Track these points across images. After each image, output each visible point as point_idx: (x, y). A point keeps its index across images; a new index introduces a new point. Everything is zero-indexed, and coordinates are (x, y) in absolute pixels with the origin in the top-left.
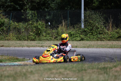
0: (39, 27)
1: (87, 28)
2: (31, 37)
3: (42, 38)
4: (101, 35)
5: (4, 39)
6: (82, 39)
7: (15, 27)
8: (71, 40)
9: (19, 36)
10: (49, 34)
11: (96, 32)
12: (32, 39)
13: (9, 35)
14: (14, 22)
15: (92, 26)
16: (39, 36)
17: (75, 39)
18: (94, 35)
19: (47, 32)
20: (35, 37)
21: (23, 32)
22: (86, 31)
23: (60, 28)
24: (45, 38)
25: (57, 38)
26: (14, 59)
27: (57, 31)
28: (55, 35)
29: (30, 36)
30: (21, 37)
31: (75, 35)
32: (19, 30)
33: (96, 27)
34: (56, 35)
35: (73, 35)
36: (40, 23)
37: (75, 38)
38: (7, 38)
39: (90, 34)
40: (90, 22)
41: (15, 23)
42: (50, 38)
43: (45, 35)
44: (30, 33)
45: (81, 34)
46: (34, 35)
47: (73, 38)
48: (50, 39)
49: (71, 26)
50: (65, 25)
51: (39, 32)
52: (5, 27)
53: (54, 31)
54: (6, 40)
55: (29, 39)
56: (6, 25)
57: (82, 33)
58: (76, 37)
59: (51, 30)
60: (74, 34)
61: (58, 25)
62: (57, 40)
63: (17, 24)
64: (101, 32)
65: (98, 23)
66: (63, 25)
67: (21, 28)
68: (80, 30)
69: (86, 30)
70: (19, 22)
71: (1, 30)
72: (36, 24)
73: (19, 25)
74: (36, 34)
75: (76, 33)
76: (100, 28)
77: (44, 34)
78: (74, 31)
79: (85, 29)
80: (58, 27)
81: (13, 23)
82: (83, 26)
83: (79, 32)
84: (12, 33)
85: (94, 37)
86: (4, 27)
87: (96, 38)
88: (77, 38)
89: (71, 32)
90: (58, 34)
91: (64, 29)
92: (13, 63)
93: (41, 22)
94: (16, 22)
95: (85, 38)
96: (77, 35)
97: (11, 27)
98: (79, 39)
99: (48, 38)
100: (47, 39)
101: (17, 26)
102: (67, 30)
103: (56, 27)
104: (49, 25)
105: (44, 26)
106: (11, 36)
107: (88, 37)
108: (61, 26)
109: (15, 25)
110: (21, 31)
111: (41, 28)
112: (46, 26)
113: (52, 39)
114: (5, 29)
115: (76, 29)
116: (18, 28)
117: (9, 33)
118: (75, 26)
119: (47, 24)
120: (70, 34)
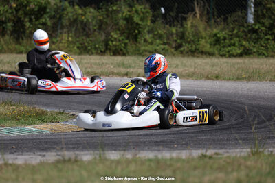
0: (136, 19)
1: (259, 23)
2: (115, 46)
3: (143, 48)
6: (246, 53)
7: (75, 17)
8: (216, 52)
9: (85, 41)
10: (160, 37)
12: (116, 50)
13: (58, 39)
14: (73, 6)
15: (273, 17)
16: (136, 41)
17: (229, 52)
19: (156, 33)
20: (126, 44)
21: (95, 30)
22: (257, 30)
23: (189, 24)
24: (150, 48)
25: (182, 49)
26: (30, 116)
27: (182, 30)
28: (176, 41)
29: (112, 41)
30: (89, 44)
31: (227, 41)
32: (85, 25)
34: (179, 41)
35: (222, 42)
36: (139, 10)
37: (229, 48)
38: (54, 46)
39: (268, 39)
40: (270, 8)
41: (77, 7)
42: (162, 46)
43: (150, 41)
44: (112, 34)
45: (245, 40)
46: (123, 40)
47: (222, 49)
48: (163, 49)
49: (218, 17)
50: (201, 15)
51: (137, 31)
52: (51, 18)
53: (174, 30)
55: (108, 49)
56: (53, 13)
57: (247, 36)
58: (230, 46)
59: (168, 26)
60: (225, 39)
61: (185, 16)
62: (182, 52)
63: (80, 11)
66: (198, 15)
67: (90, 20)
68: (242, 29)
69: (257, 27)
70: (85, 7)
71: (40, 26)
72: (129, 11)
73: (85, 13)
74: (128, 38)
75: (231, 35)
77: (149, 37)
78: (227, 31)
79: (255, 25)
80: (185, 19)
81: (70, 9)
82: (251, 19)
83: (239, 33)
84: (66, 35)
86: (48, 19)
88: (232, 47)
89: (218, 33)
90: (182, 36)
91: (201, 26)
92: (23, 127)
93: (140, 7)
94: (78, 5)
95: (255, 50)
96: (233, 42)
97: (65, 22)
98: (239, 52)
99: (158, 48)
100: (155, 50)
101: (80, 16)
102: (208, 29)
103: (180, 19)
104: (163, 14)
105: (150, 15)
106: (63, 41)
107: (262, 46)
108: (193, 17)
109: (74, 13)
110: (89, 29)
111: (140, 23)
112: (153, 16)
113: (167, 50)
114: (49, 23)
115: (232, 26)
116: (83, 21)
117: (61, 33)
118: (229, 18)
119: (155, 13)
120: (215, 38)
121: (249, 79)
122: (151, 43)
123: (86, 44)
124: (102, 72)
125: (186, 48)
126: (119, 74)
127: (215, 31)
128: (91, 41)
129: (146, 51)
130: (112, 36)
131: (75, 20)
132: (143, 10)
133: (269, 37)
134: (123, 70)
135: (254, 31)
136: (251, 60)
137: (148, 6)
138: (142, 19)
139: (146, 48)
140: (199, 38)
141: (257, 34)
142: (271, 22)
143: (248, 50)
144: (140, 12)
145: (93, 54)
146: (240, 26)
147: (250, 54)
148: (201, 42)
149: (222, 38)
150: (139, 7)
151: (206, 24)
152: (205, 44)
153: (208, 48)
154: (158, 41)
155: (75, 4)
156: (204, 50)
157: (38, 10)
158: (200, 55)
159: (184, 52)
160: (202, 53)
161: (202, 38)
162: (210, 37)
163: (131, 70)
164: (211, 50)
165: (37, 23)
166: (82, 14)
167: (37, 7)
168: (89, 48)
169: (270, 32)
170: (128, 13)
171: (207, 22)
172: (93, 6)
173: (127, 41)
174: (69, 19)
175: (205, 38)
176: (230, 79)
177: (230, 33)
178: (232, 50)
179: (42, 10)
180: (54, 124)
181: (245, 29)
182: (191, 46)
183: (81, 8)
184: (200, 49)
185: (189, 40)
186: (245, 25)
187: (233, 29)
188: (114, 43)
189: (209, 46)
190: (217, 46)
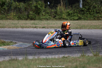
0: (39, 6)
1: (84, 7)
3: (41, 17)
4: (98, 14)
5: (6, 18)
6: (80, 19)
7: (16, 6)
8: (69, 19)
9: (20, 15)
10: (48, 13)
11: (93, 11)
12: (32, 18)
13: (10, 14)
14: (15, 2)
15: (89, 5)
16: (39, 15)
17: (73, 18)
18: (92, 14)
19: (46, 12)
20: (35, 16)
22: (84, 10)
23: (58, 8)
24: (44, 17)
25: (56, 18)
27: (56, 10)
28: (54, 15)
29: (30, 15)
30: (21, 16)
31: (73, 14)
32: (20, 9)
33: (93, 6)
34: (55, 15)
35: (71, 15)
37: (73, 17)
38: (8, 17)
39: (87, 14)
40: (88, 2)
41: (17, 2)
42: (49, 17)
43: (44, 15)
44: (30, 12)
45: (79, 14)
46: (34, 14)
47: (71, 17)
48: (49, 18)
49: (69, 6)
50: (63, 5)
51: (39, 11)
53: (53, 10)
54: (7, 19)
55: (29, 18)
56: (8, 5)
57: (80, 12)
58: (73, 16)
59: (51, 9)
60: (72, 14)
61: (57, 5)
62: (56, 19)
63: (18, 4)
64: (98, 11)
65: (95, 2)
66: (62, 5)
67: (22, 7)
68: (78, 10)
69: (83, 9)
70: (20, 2)
71: (3, 10)
73: (20, 5)
74: (36, 14)
75: (74, 12)
76: (97, 7)
77: (44, 13)
78: (72, 11)
79: (83, 8)
80: (57, 6)
81: (14, 3)
82: (81, 6)
83: (77, 11)
84: (13, 13)
85: (91, 16)
86: (6, 7)
87: (93, 17)
88: (75, 17)
89: (69, 11)
90: (56, 13)
91: (63, 9)
95: (83, 18)
96: (75, 15)
97: (12, 8)
98: (77, 18)
100: (46, 18)
101: (18, 6)
102: (66, 10)
103: (55, 7)
104: (49, 5)
105: (44, 5)
106: (12, 15)
107: (85, 16)
108: (60, 6)
109: (16, 4)
110: (21, 11)
111: (40, 8)
112: (45, 5)
113: (50, 18)
114: (6, 8)
115: (74, 9)
116: (19, 8)
117: (11, 12)
118: (73, 6)
119: (46, 4)
120: (68, 13)
121: (81, 28)
122: (45, 16)
123: (20, 16)
124: (26, 27)
125: (57, 17)
126: (33, 27)
127: (68, 11)
128: (22, 15)
129: (43, 18)
130: (30, 13)
131: (16, 7)
132: (41, 3)
133: (88, 13)
134: (34, 26)
135: (82, 11)
136: (81, 21)
137: (43, 2)
138: (41, 7)
139: (43, 17)
140: (62, 13)
141: (84, 12)
142: (89, 7)
143: (80, 18)
144: (40, 4)
145: (23, 20)
146: (77, 9)
147: (81, 19)
148: (63, 15)
149: (71, 13)
150: (40, 2)
151: (65, 8)
152: (64, 16)
153: (65, 17)
154: (47, 15)
155: (16, 1)
156: (64, 18)
157: (2, 4)
158: (63, 20)
159: (57, 19)
160: (64, 19)
161: (63, 13)
162: (66, 13)
163: (37, 26)
164: (67, 18)
165: (2, 8)
166: (19, 5)
167: (2, 3)
168: (22, 18)
169: (88, 11)
170: (36, 4)
171: (65, 7)
172: (23, 2)
173: (36, 15)
174: (14, 7)
175: (64, 13)
176: (74, 29)
177: (74, 11)
178: (74, 18)
179: (4, 4)
180: (8, 46)
181: (79, 10)
182: (60, 17)
183: (18, 3)
184: (63, 18)
185: (58, 14)
186: (79, 8)
187: (75, 10)
188: (31, 16)
189: (66, 16)
190: (69, 16)
